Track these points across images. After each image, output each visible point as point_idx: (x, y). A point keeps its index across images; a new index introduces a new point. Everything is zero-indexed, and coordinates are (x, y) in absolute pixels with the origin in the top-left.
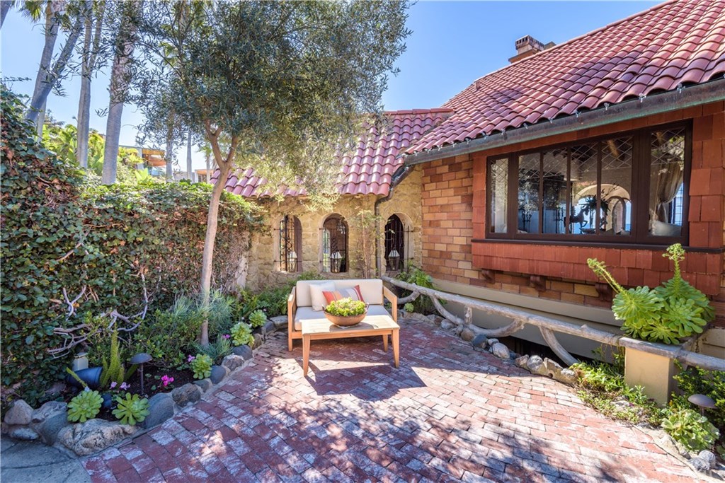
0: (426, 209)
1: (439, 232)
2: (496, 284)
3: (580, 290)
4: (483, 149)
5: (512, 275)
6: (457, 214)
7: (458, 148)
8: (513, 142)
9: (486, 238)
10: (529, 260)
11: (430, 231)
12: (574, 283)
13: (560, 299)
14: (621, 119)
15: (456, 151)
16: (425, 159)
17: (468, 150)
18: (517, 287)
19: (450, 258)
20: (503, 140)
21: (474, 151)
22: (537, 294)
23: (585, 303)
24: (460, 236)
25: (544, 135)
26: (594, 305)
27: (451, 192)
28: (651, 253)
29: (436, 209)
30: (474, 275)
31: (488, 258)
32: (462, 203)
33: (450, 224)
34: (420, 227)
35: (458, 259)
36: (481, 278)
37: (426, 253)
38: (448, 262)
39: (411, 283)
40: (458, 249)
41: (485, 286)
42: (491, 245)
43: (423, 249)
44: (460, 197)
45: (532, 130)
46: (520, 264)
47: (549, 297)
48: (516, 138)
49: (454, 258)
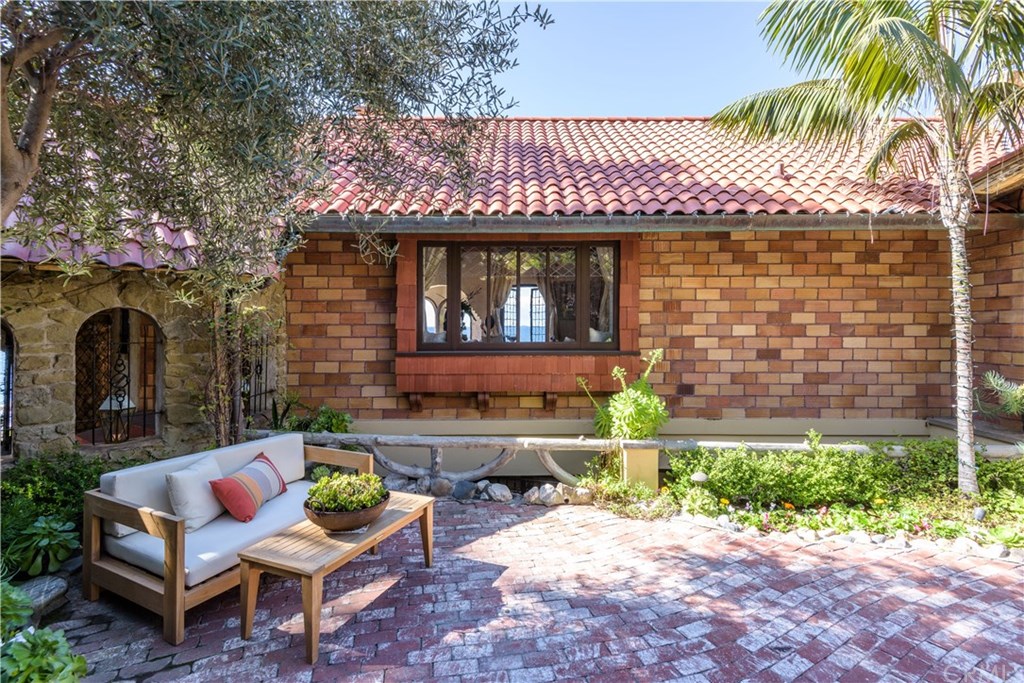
0: (294, 307)
1: (322, 343)
2: (424, 411)
3: (526, 402)
4: (441, 231)
5: (447, 397)
6: (359, 316)
7: (400, 223)
8: (483, 231)
9: (418, 350)
10: (478, 375)
11: (305, 342)
12: (519, 396)
13: (505, 417)
14: (570, 231)
15: (395, 226)
16: (333, 227)
17: (417, 229)
18: (454, 411)
19: (347, 384)
20: (471, 226)
21: (426, 232)
22: (479, 415)
23: (530, 416)
24: (365, 349)
25: (520, 231)
26: (539, 417)
27: (349, 282)
28: (594, 358)
29: (316, 307)
30: (390, 404)
31: (421, 377)
32: (368, 300)
33: (346, 331)
34: (284, 335)
35: (361, 383)
36: (401, 407)
37: (294, 380)
38: (343, 391)
39: (319, 431)
40: (361, 368)
41: (408, 418)
42: (426, 360)
43: (288, 373)
44: (364, 291)
45: (508, 223)
46: (466, 382)
47: (493, 417)
48: (487, 228)
49: (353, 382)
